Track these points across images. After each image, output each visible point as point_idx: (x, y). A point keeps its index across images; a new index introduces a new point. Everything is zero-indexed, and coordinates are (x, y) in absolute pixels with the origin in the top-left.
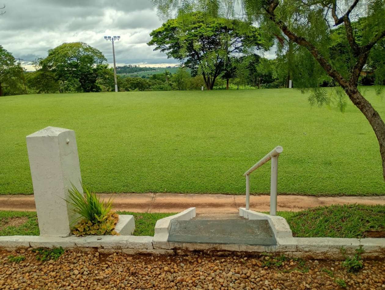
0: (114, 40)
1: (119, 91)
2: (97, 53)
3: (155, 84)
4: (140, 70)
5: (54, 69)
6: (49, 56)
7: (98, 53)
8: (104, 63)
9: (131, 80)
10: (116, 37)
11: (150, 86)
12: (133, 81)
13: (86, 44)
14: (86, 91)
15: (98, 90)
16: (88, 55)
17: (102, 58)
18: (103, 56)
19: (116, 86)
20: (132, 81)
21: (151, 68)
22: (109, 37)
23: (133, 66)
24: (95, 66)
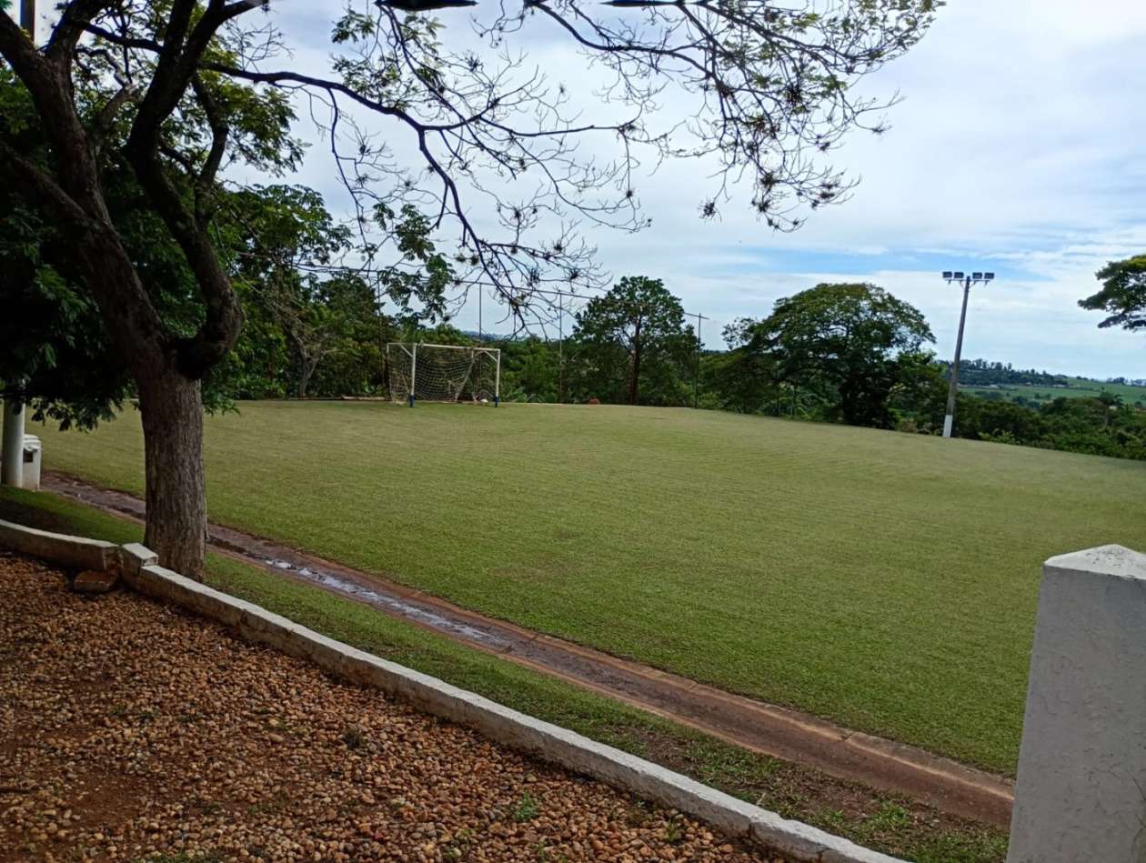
0: (971, 283)
1: (954, 434)
2: (909, 316)
3: (1065, 428)
4: (1011, 377)
5: (779, 350)
6: (776, 314)
7: (913, 318)
8: (926, 347)
9: (979, 407)
10: (980, 275)
11: (1044, 430)
12: (989, 408)
13: (882, 289)
14: (852, 420)
15: (887, 423)
16: (881, 322)
17: (923, 330)
18: (926, 328)
19: (949, 420)
20: (983, 410)
21: (1052, 377)
22: (959, 275)
23: (989, 363)
24: (893, 353)
